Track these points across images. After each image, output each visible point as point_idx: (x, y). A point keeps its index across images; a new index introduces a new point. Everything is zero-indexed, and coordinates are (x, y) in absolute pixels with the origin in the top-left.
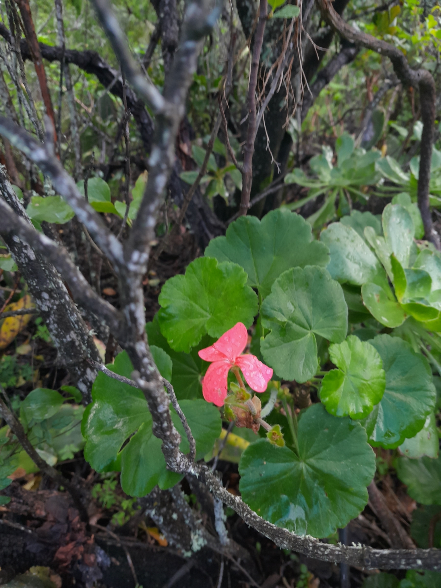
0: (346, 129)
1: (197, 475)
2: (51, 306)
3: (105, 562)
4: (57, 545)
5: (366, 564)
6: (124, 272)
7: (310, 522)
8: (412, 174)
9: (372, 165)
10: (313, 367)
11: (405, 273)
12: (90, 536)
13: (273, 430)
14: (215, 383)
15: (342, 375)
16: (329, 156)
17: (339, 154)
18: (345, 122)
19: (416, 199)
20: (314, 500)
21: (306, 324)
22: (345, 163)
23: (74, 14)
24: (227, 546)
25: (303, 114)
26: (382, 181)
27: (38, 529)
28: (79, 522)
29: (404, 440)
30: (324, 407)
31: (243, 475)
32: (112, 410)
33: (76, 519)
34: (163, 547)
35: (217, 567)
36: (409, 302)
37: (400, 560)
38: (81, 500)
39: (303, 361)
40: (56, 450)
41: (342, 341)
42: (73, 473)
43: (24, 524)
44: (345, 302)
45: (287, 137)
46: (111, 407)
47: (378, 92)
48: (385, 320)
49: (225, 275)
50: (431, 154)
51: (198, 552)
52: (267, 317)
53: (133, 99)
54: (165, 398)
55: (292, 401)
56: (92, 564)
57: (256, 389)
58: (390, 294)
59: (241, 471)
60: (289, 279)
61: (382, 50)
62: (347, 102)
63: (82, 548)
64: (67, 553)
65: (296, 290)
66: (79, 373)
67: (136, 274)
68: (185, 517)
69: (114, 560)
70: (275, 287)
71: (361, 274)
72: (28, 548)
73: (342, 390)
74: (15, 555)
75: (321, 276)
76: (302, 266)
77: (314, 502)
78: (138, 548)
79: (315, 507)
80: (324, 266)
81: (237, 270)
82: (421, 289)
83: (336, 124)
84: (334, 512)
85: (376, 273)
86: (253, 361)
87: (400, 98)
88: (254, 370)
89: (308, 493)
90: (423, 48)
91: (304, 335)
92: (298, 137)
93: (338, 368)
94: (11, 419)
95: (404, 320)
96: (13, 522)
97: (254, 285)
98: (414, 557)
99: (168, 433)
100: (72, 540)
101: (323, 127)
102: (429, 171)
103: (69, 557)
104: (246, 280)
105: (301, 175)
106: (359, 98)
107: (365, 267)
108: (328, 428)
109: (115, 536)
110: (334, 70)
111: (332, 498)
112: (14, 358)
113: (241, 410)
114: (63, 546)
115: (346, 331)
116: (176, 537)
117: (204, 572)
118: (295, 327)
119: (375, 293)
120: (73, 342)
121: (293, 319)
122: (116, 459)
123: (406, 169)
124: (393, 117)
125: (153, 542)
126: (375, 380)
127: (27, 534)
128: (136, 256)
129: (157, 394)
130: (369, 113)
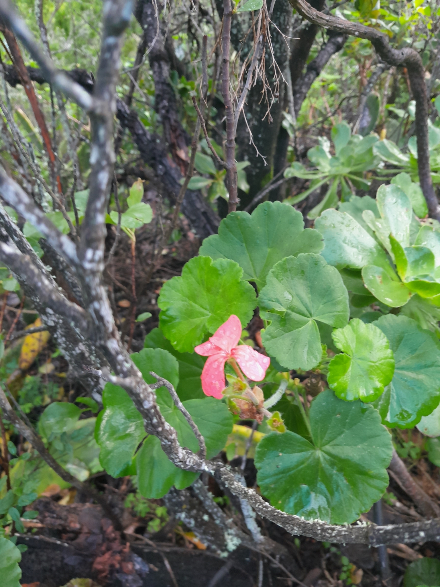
0: (345, 118)
1: (213, 472)
2: (56, 320)
3: (143, 569)
4: (94, 555)
5: (371, 541)
6: (81, 271)
7: (333, 509)
8: (411, 154)
9: (370, 150)
10: (317, 354)
11: (405, 252)
12: (125, 544)
13: (273, 417)
14: (213, 377)
15: (349, 359)
16: (326, 145)
17: (336, 143)
18: (343, 111)
19: (417, 179)
20: (335, 487)
21: (306, 312)
22: (343, 151)
23: (63, 36)
24: (261, 544)
25: (297, 108)
26: (382, 165)
27: (74, 542)
28: (113, 532)
29: (420, 418)
30: (333, 393)
31: (260, 469)
32: (124, 415)
33: (110, 529)
34: (202, 550)
35: (256, 565)
36: (413, 280)
37: (404, 534)
38: (113, 510)
39: (307, 349)
40: (86, 463)
41: (345, 326)
42: (106, 485)
43: (60, 538)
44: (344, 287)
45: (283, 132)
46: (122, 412)
47: (371, 77)
48: (389, 301)
49: (221, 272)
50: (427, 131)
51: (235, 551)
52: (265, 309)
53: (125, 112)
54: (149, 394)
55: (303, 390)
56: (130, 573)
57: (253, 378)
58: (393, 275)
59: (257, 465)
60: (284, 269)
61: (360, 33)
62: (344, 92)
63: (118, 557)
64: (103, 563)
65: (292, 279)
66: (92, 383)
67: (93, 273)
68: (215, 517)
69: (152, 566)
70: (270, 278)
71: (360, 257)
72: (66, 561)
73: (350, 374)
74: (54, 568)
75: (316, 263)
76: (296, 255)
77: (335, 489)
78: (175, 553)
79: (336, 494)
80: (318, 253)
81: (232, 266)
82: (425, 266)
83: (334, 114)
84: (356, 497)
85: (376, 255)
86: (248, 351)
87: (395, 80)
88: (250, 360)
89: (327, 480)
90: (413, 28)
91: (306, 322)
92: (294, 131)
93: (342, 352)
94: (29, 434)
95: (408, 298)
96: (49, 537)
97: (251, 279)
98: (417, 529)
99: (160, 429)
100: (108, 549)
101: (321, 119)
102: (427, 149)
103: (107, 567)
104: (242, 274)
105: (301, 168)
106: (354, 87)
107: (364, 249)
108: (340, 413)
109: (151, 542)
110: (324, 61)
111: (353, 484)
112: (38, 378)
113: (243, 402)
114: (100, 556)
115: (348, 314)
116: (210, 538)
117: (244, 571)
118: (295, 316)
119: (376, 275)
120: (82, 354)
121: (292, 309)
122: (131, 463)
123: (405, 150)
124: (391, 100)
125: (191, 546)
126: (383, 361)
127: (64, 547)
128: (89, 254)
129: (139, 390)
130: (365, 99)
